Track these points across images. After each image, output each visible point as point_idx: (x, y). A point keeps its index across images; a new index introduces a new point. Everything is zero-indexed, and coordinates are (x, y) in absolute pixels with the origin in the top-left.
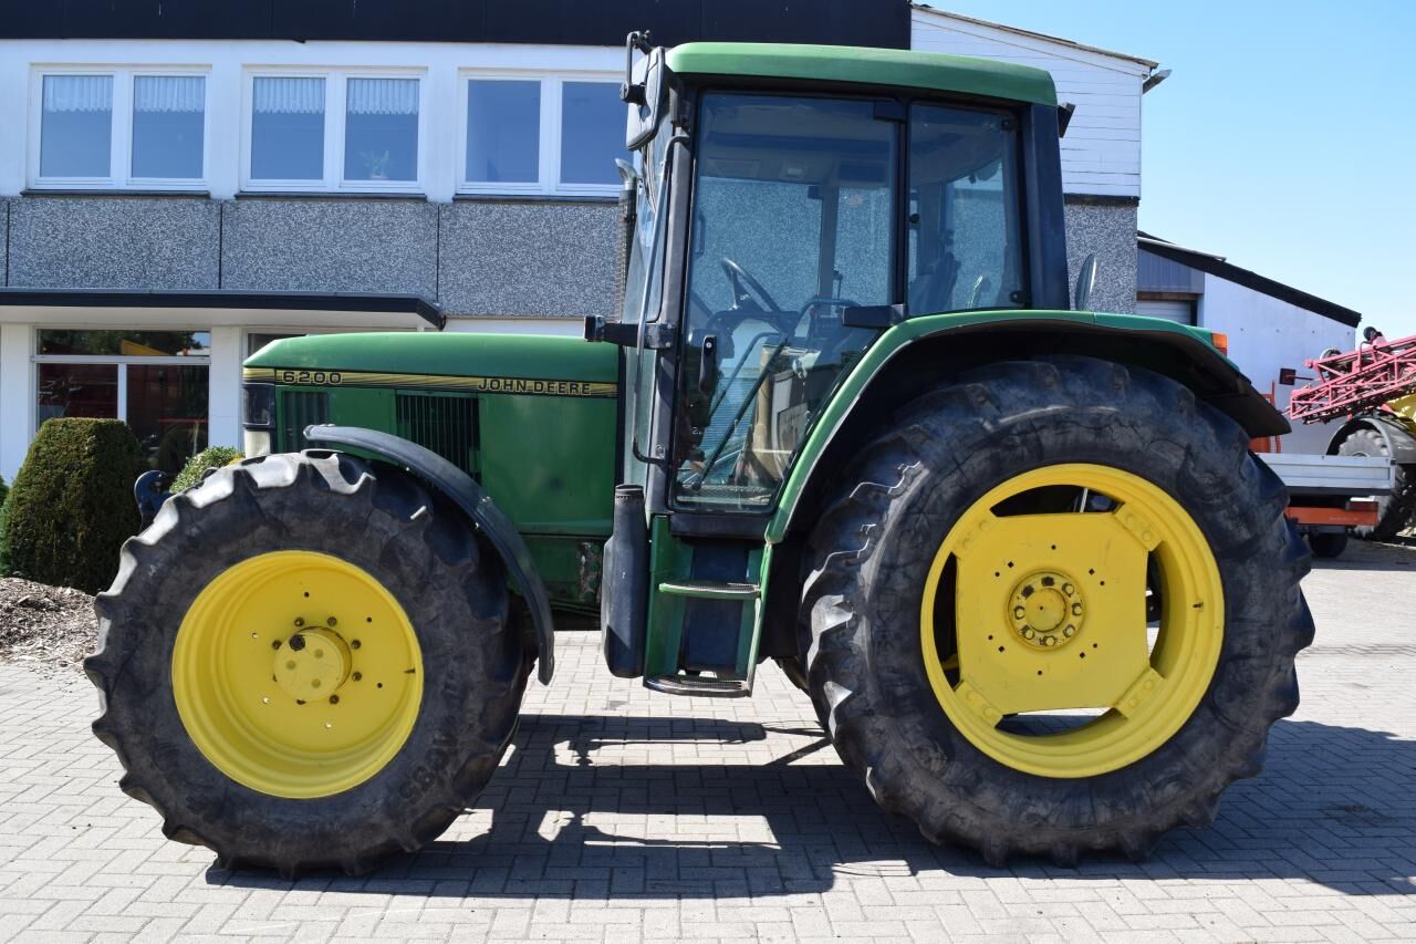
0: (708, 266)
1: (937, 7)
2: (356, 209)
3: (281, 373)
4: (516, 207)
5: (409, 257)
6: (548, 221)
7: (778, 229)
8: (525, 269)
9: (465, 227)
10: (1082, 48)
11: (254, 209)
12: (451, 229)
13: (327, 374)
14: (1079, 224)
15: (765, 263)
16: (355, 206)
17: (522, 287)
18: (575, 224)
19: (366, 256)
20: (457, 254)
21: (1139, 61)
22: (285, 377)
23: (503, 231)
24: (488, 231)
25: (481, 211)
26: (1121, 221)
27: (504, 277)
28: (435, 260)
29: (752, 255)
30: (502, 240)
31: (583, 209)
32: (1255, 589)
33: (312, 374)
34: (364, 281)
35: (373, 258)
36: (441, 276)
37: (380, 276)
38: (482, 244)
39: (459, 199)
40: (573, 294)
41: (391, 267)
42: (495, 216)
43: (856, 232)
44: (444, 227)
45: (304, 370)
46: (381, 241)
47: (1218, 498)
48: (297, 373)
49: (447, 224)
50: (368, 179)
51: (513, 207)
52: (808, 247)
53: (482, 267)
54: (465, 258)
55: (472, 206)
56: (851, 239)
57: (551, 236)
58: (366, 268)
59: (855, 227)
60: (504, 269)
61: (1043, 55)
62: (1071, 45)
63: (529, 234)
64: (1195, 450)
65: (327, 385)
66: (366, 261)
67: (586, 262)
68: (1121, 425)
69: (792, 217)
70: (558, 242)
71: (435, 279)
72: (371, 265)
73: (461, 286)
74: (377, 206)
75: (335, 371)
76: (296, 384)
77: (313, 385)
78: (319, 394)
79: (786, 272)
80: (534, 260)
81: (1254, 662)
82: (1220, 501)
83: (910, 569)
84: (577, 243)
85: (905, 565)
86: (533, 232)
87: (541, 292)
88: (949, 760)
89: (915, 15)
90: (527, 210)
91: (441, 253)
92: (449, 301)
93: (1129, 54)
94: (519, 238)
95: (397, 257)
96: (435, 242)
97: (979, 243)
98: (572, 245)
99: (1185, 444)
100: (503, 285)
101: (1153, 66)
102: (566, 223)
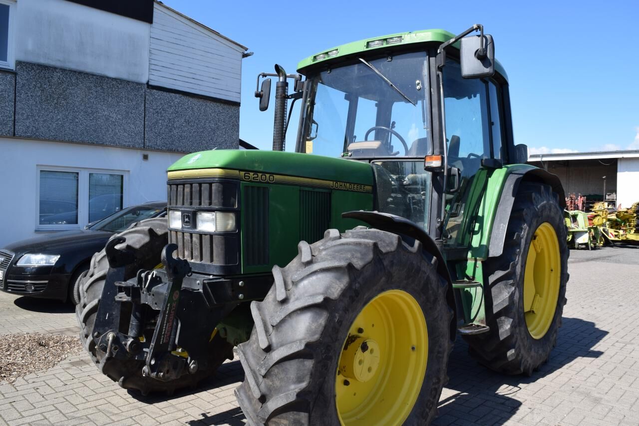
0: (52, 112)
1: (165, 4)
3: (242, 173)
7: (89, 97)
10: (221, 36)
13: (268, 175)
14: (219, 111)
15: (82, 113)
21: (242, 47)
22: (245, 176)
26: (234, 112)
29: (76, 109)
33: (260, 175)
43: (127, 103)
45: (256, 172)
48: (252, 174)
52: (104, 108)
56: (124, 106)
59: (127, 101)
61: (206, 36)
62: (217, 34)
65: (268, 183)
69: (96, 91)
75: (272, 174)
76: (250, 181)
77: (260, 182)
78: (264, 188)
79: (93, 119)
89: (155, 5)
93: (238, 43)
97: (181, 115)
101: (246, 49)
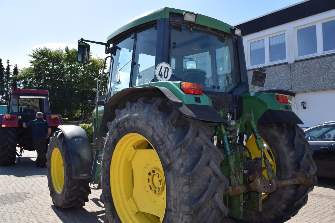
2: (271, 69)
4: (310, 61)
5: (284, 79)
6: (319, 63)
8: (314, 78)
9: (297, 69)
11: (251, 73)
12: (294, 70)
16: (271, 68)
17: (313, 83)
18: (327, 62)
19: (274, 80)
20: (295, 76)
23: (307, 68)
24: (303, 69)
25: (301, 64)
27: (308, 80)
28: (290, 79)
30: (307, 70)
31: (329, 57)
32: (172, 184)
34: (274, 86)
35: (276, 80)
36: (292, 83)
37: (278, 85)
38: (302, 73)
39: (296, 62)
40: (328, 83)
41: (280, 82)
42: (305, 64)
44: (292, 70)
46: (277, 76)
47: (161, 146)
49: (293, 69)
50: (276, 61)
51: (309, 61)
53: (302, 79)
54: (298, 77)
55: (299, 63)
57: (320, 67)
58: (274, 83)
60: (308, 78)
63: (314, 68)
64: (155, 128)
66: (274, 81)
67: (331, 73)
68: (139, 120)
70: (322, 68)
71: (291, 83)
72: (275, 82)
73: (297, 85)
74: (276, 67)
80: (316, 74)
81: (173, 213)
82: (162, 147)
83: (107, 161)
84: (328, 68)
85: (106, 161)
86: (315, 67)
87: (318, 83)
88: (114, 218)
90: (313, 61)
91: (292, 77)
92: (294, 89)
94: (311, 69)
95: (281, 79)
96: (290, 74)
98: (327, 69)
99: (152, 126)
100: (308, 83)
102: (325, 63)
